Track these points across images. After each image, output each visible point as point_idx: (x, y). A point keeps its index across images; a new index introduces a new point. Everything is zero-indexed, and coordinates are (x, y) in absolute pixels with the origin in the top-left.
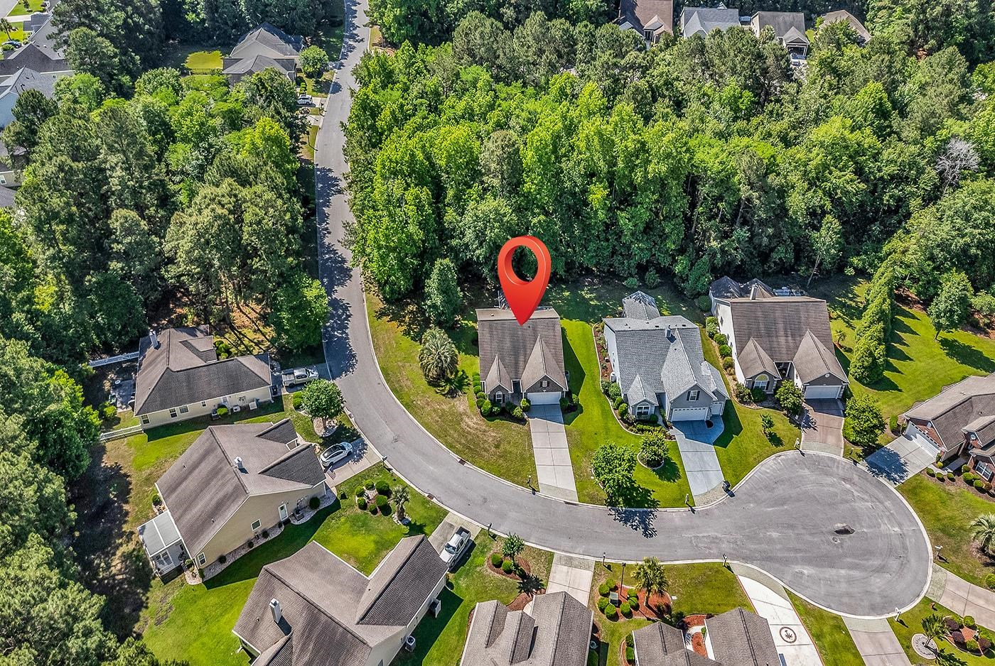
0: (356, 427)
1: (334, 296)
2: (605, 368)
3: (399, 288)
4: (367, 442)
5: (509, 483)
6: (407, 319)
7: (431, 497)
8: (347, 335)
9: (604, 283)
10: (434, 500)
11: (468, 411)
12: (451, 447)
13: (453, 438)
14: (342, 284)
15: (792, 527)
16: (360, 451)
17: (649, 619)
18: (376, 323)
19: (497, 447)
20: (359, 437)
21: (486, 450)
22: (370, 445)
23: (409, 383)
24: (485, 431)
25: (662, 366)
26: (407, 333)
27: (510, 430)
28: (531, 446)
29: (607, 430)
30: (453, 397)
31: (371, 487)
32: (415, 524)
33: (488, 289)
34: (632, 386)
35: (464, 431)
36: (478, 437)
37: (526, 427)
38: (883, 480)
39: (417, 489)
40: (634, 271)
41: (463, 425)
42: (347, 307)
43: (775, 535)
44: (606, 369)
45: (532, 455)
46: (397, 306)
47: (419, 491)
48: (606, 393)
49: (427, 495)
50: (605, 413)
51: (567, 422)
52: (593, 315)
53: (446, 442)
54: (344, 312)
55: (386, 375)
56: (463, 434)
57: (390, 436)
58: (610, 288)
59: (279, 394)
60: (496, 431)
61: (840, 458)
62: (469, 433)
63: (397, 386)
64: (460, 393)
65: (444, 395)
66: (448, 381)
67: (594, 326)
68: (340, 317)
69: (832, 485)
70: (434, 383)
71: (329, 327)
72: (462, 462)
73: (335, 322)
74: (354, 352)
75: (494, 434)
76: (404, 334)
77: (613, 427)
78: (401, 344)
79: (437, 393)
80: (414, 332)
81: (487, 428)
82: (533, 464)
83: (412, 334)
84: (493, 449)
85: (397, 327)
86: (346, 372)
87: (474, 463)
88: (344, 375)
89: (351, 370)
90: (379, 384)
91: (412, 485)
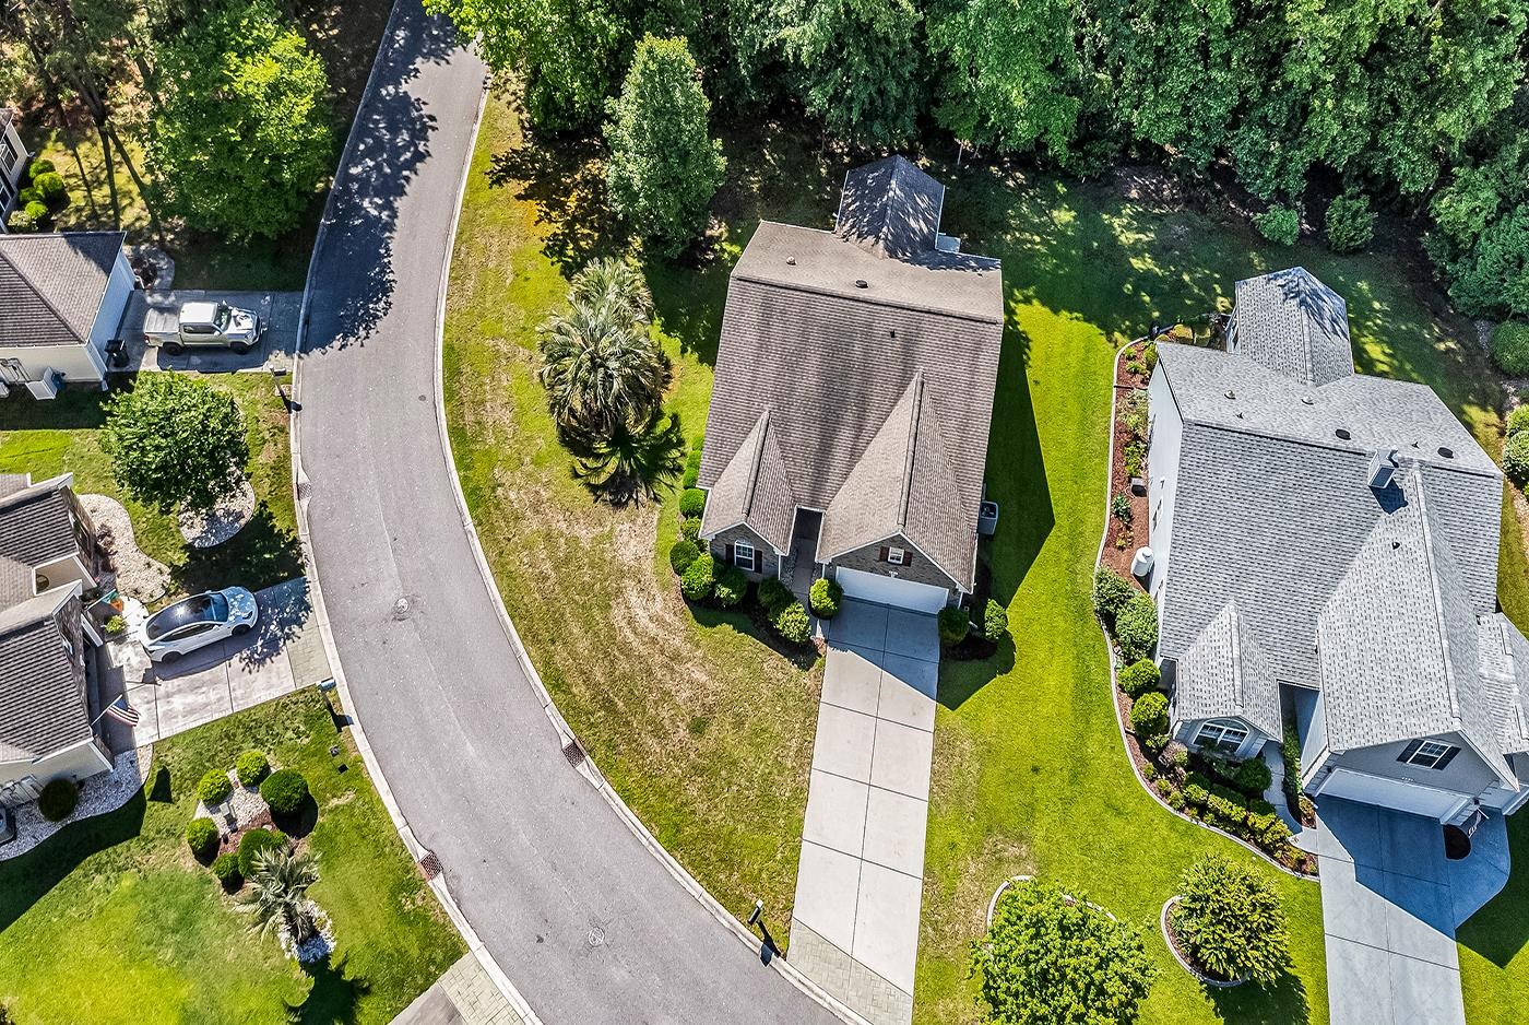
0: (303, 534)
1: (404, 87)
2: (1124, 516)
3: (569, 99)
4: (315, 596)
5: (696, 888)
6: (572, 203)
7: (432, 864)
8: (394, 215)
9: (1189, 202)
10: (438, 884)
11: (648, 566)
12: (556, 683)
13: (573, 655)
14: (438, 55)
16: (282, 624)
18: (485, 195)
19: (698, 728)
20: (297, 572)
21: (659, 732)
22: (319, 614)
23: (507, 417)
24: (676, 657)
25: (1328, 588)
26: (555, 248)
27: (758, 674)
28: (805, 755)
29: (1077, 766)
30: (618, 505)
31: (253, 783)
32: (339, 971)
33: (831, 154)
34: (1202, 640)
35: (611, 639)
36: (649, 672)
37: (807, 679)
39: (398, 822)
40: (1295, 184)
41: (617, 615)
42: (425, 128)
44: (1127, 524)
45: (800, 796)
46: (560, 153)
47: (404, 832)
48: (1109, 620)
49: (422, 853)
50: (1086, 693)
51: (950, 695)
52: (1132, 307)
53: (547, 664)
54: (412, 143)
55: (453, 372)
56: (609, 646)
57: (388, 594)
58: (1207, 223)
59: (130, 368)
62: (626, 650)
64: (642, 495)
65: (593, 488)
66: (621, 440)
67: (1126, 345)
68: (396, 152)
70: (576, 440)
71: (355, 178)
72: (574, 753)
73: (378, 167)
74: (391, 276)
75: (700, 676)
76: (548, 247)
77: (1101, 760)
78: (527, 279)
79: (576, 475)
80: (578, 248)
81: (686, 648)
82: (795, 832)
83: (571, 253)
84: (683, 733)
85: (537, 222)
86: (345, 337)
87: (607, 769)
88: (336, 344)
89: (362, 333)
90: (423, 398)
91: (388, 801)
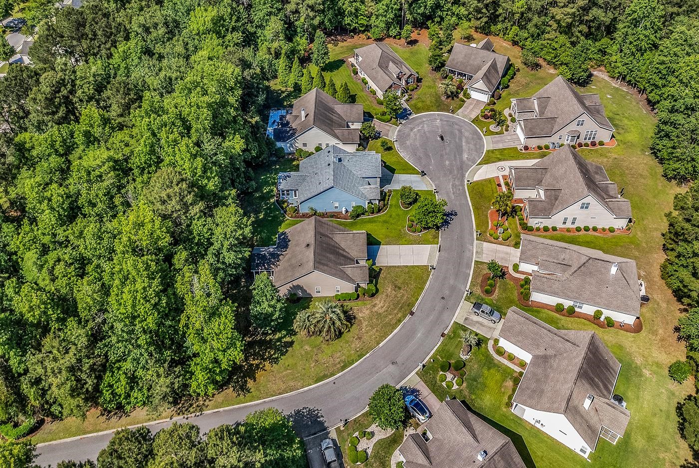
4: (398, 387)
6: (256, 362)
7: (443, 335)
10: (446, 332)
11: (368, 307)
12: (400, 321)
13: (393, 318)
15: (442, 156)
16: (408, 391)
17: (507, 220)
18: (255, 393)
19: (400, 288)
21: (403, 296)
22: (402, 383)
23: (337, 355)
24: (387, 295)
26: (275, 361)
27: (386, 278)
28: (399, 267)
29: (385, 222)
30: (355, 317)
35: (387, 311)
36: (391, 301)
37: (384, 269)
38: (411, 117)
39: (438, 345)
41: (381, 311)
43: (447, 163)
44: (336, 215)
45: (406, 267)
47: (440, 343)
49: (442, 338)
50: (371, 221)
51: (379, 243)
53: (396, 324)
57: (391, 368)
60: (386, 287)
61: (398, 128)
62: (388, 307)
63: (338, 366)
64: (351, 312)
65: (352, 325)
69: (416, 135)
72: (412, 314)
74: (293, 412)
75: (390, 290)
76: (275, 363)
77: (384, 218)
78: (288, 365)
79: (349, 331)
80: (274, 354)
81: (385, 294)
82: (413, 267)
83: (276, 355)
84: (402, 291)
85: (265, 371)
86: (319, 417)
87: (413, 306)
88: (322, 419)
89: (316, 412)
90: (334, 383)
91: (435, 349)
